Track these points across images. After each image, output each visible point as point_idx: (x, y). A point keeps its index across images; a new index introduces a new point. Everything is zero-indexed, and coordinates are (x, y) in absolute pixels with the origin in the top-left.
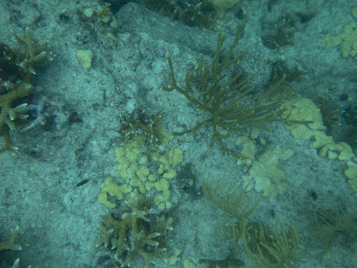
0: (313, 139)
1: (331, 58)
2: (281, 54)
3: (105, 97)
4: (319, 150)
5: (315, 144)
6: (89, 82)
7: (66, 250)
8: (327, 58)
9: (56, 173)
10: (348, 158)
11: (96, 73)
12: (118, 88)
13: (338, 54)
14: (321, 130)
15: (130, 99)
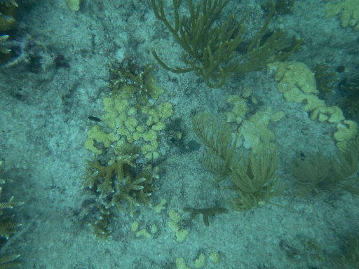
0: (305, 102)
1: (329, 27)
2: (280, 23)
3: (94, 44)
4: (310, 113)
5: (307, 108)
6: (77, 26)
7: (51, 192)
8: (326, 27)
9: (41, 116)
10: (338, 121)
11: (84, 18)
12: (107, 36)
13: (337, 23)
14: (314, 94)
15: (120, 48)
